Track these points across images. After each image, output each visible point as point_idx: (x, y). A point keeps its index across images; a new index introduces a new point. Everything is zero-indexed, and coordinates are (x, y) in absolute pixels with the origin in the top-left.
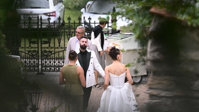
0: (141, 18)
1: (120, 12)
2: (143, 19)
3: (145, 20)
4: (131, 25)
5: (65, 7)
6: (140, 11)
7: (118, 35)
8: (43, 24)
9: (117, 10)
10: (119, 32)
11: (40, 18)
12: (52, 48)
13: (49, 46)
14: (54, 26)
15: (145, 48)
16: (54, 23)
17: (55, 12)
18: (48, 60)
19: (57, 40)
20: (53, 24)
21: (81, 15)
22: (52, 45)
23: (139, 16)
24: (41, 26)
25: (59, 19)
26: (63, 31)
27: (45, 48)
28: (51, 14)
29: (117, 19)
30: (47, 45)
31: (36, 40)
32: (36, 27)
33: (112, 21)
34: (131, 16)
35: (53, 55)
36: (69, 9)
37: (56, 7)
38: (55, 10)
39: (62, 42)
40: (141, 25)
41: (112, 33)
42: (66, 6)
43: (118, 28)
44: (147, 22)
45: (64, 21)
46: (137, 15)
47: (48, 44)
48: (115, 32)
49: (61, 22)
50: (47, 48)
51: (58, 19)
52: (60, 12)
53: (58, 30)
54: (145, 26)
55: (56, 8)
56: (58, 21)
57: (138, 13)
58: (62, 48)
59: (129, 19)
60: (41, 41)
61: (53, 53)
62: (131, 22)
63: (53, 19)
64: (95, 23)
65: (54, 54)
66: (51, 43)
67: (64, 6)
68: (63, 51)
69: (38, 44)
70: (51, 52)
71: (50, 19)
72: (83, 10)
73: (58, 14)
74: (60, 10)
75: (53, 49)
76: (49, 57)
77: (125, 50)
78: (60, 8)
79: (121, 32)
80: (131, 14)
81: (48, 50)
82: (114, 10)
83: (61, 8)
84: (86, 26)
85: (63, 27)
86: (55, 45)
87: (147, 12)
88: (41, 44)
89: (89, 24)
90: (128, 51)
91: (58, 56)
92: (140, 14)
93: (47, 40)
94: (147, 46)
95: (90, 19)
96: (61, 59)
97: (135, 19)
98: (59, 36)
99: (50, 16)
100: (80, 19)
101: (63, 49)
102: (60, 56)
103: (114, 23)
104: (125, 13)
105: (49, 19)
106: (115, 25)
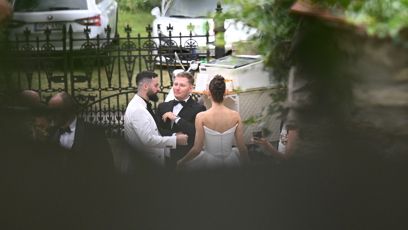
0: (274, 24)
1: (232, 13)
2: (279, 25)
3: (282, 26)
4: (254, 38)
5: (118, 5)
6: (271, 9)
7: (229, 59)
8: (74, 43)
9: (225, 9)
10: (230, 52)
11: (68, 30)
12: (94, 90)
13: (89, 86)
14: (98, 45)
15: (283, 84)
16: (98, 38)
17: (98, 17)
18: (87, 114)
19: (103, 75)
20: (95, 42)
21: (152, 22)
22: (94, 84)
23: (270, 20)
24: (71, 46)
25: (108, 30)
26: (116, 54)
27: (80, 89)
28: (92, 21)
29: (225, 27)
30: (84, 85)
31: (62, 74)
32: (61, 49)
33: (216, 32)
34: (254, 20)
35: (97, 104)
36: (128, 9)
37: (100, 5)
38: (99, 12)
39: (115, 78)
40: (274, 37)
41: (216, 57)
42: (122, 4)
43: (228, 47)
44: (286, 31)
45: (117, 35)
46: (265, 17)
47: (86, 83)
48: (221, 53)
49: (112, 36)
50: (85, 90)
51: (106, 30)
52: (110, 15)
53: (105, 53)
54: (282, 39)
55: (99, 9)
56: (105, 36)
57: (267, 13)
58: (114, 89)
59: (249, 25)
60: (72, 77)
61: (96, 99)
62: (254, 31)
63: (94, 32)
64: (181, 37)
65: (100, 101)
66: (93, 79)
67: (116, 4)
68: (117, 95)
69: (66, 82)
70: (92, 98)
71: (89, 31)
72: (155, 11)
73: (105, 21)
74: (108, 12)
75: (97, 92)
76: (89, 108)
77: (244, 89)
78: (108, 8)
79: (233, 54)
80: (253, 15)
81: (86, 94)
82: (219, 8)
83: (112, 8)
84: (163, 43)
85: (117, 47)
86: (100, 84)
87: (285, 12)
88: (73, 82)
89: (169, 40)
90: (250, 91)
91: (107, 106)
92: (273, 15)
93: (84, 74)
94: (287, 80)
95: (170, 28)
96: (114, 113)
97: (261, 26)
98: (108, 64)
99: (88, 24)
100: (150, 29)
101: (118, 92)
102: (112, 106)
103: (219, 35)
104: (240, 15)
105: (87, 31)
106: (222, 38)
